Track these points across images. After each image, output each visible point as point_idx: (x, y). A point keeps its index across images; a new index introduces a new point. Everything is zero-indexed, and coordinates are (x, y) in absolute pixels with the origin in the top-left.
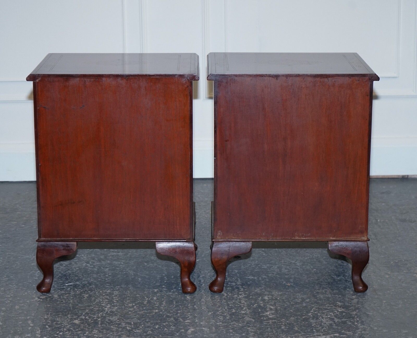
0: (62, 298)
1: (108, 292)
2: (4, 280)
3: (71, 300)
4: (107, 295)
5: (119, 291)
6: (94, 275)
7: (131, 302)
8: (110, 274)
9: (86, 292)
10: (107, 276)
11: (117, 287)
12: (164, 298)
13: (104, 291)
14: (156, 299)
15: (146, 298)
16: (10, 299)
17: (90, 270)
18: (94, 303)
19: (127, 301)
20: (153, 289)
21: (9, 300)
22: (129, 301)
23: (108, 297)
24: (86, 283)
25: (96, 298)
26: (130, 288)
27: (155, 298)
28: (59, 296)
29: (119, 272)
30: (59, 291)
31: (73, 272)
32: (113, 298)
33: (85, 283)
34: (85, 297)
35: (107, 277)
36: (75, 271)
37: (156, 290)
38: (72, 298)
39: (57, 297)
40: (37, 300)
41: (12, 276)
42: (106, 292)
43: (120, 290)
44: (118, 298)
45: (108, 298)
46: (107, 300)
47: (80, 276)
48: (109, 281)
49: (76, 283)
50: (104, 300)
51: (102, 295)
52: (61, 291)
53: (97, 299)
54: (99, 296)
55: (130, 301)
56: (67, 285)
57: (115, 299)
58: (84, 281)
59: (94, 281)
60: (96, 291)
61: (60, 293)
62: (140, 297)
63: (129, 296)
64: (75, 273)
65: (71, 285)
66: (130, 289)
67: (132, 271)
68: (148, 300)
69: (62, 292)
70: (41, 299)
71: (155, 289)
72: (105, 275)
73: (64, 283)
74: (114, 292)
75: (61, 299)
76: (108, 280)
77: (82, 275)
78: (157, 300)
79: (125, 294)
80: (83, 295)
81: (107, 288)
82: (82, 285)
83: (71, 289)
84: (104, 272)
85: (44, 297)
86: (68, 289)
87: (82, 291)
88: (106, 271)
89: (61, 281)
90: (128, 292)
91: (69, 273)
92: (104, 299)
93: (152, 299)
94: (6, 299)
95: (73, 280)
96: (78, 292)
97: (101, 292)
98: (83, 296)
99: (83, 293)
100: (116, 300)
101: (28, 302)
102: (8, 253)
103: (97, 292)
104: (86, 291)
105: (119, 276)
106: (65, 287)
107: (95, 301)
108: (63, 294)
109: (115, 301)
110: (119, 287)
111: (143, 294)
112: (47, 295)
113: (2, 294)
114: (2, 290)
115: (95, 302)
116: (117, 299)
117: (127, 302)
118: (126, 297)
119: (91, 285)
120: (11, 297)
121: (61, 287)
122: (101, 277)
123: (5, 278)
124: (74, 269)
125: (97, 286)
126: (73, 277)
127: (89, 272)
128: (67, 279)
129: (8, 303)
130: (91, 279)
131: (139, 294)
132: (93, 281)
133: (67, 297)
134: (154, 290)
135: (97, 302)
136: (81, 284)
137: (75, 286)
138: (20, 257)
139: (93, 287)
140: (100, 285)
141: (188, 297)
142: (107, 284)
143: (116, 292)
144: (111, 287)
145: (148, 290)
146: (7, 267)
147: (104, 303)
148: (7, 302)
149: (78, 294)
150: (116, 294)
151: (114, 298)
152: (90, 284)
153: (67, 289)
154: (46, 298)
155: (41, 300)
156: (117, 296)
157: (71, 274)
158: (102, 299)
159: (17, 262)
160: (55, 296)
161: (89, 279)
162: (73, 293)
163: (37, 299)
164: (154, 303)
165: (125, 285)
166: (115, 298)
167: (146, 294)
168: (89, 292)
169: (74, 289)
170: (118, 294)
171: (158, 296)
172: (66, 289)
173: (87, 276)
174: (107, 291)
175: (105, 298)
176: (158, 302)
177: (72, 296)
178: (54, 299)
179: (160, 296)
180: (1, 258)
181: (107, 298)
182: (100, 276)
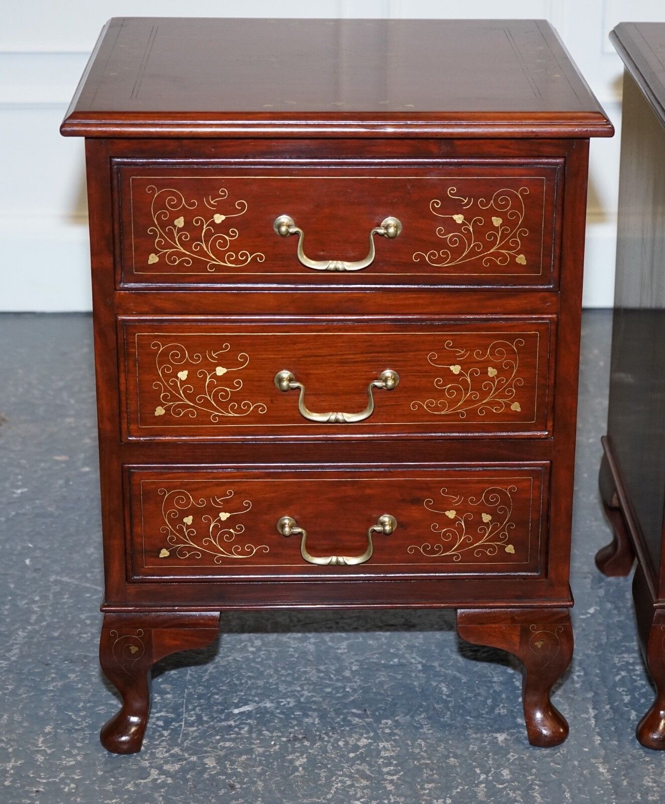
0: (229, 771)
1: (360, 744)
2: (52, 691)
3: (259, 783)
4: (362, 758)
5: (395, 741)
6: (308, 669)
7: (436, 788)
8: (354, 668)
9: (298, 745)
10: (347, 673)
11: (384, 721)
12: (532, 775)
13: (352, 741)
14: (509, 777)
15: (478, 771)
16: (74, 776)
17: (296, 650)
18: (329, 796)
19: (426, 786)
20: (491, 731)
21: (73, 781)
22: (430, 785)
23: (365, 768)
24: (291, 705)
25: (331, 773)
26: (425, 730)
27: (506, 774)
28: (220, 760)
29: (377, 658)
30: (218, 742)
31: (247, 659)
32: (380, 772)
33: (289, 703)
34: (296, 769)
35: (349, 680)
36: (253, 652)
37: (501, 737)
38: (259, 770)
39: (214, 767)
40: (157, 780)
41: (73, 671)
42: (356, 748)
43: (397, 737)
44: (396, 772)
45: (368, 773)
46: (365, 783)
47: (271, 676)
48: (356, 696)
49: (262, 705)
50: (357, 780)
51: (348, 760)
52: (223, 739)
53: (334, 778)
54: (340, 761)
55: (433, 785)
56: (236, 711)
57: (389, 778)
58: (285, 696)
59: (313, 696)
60: (328, 742)
61: (223, 748)
62: (460, 765)
63: (426, 764)
64: (254, 660)
65: (249, 715)
66: (424, 733)
67: (414, 655)
68: (486, 781)
69: (228, 744)
70: (167, 774)
71: (498, 731)
72: (339, 671)
73: (226, 705)
74: (381, 745)
75: (229, 776)
76: (355, 690)
77: (276, 671)
78: (512, 780)
79: (414, 756)
80: (290, 757)
81: (356, 726)
82: (282, 713)
83: (250, 731)
84: (338, 658)
85: (177, 767)
86: (242, 732)
87: (284, 739)
88: (342, 654)
89: (217, 697)
90: (420, 745)
91: (235, 660)
92: (357, 776)
93: (498, 778)
94: (62, 775)
95: (253, 692)
96: (275, 745)
97: (341, 743)
98: (291, 762)
99: (290, 750)
100: (391, 781)
101: (130, 787)
102: (53, 578)
103: (330, 747)
104: (296, 739)
105: (382, 677)
106: (232, 723)
107: (329, 785)
108: (231, 751)
109: (390, 787)
110: (390, 722)
111: (466, 754)
112: (186, 759)
113: (49, 751)
114: (49, 733)
115: (332, 792)
116: (395, 777)
117: (425, 789)
118: (419, 769)
119: (307, 716)
120: (79, 763)
121: (221, 721)
122: (331, 679)
123: (53, 680)
124: (249, 644)
125: (323, 716)
126: (250, 678)
127: (292, 656)
128: (233, 688)
129: (70, 793)
130: (303, 690)
131: (456, 756)
132: (310, 694)
133: (245, 766)
134: (495, 735)
135: (336, 788)
136: (277, 708)
137: (262, 717)
138: (88, 595)
139: (313, 723)
140: (333, 714)
141: (601, 770)
142: (354, 711)
143: (385, 744)
144: (368, 723)
145: (479, 735)
146: (56, 634)
147: (358, 795)
148: (66, 790)
149: (275, 752)
150: (387, 754)
151: (385, 770)
152: (304, 709)
153: (240, 729)
154: (184, 770)
155: (170, 781)
156: (390, 764)
157: (242, 668)
158: (350, 777)
159: (83, 617)
160: (206, 761)
161: (299, 689)
162: (261, 750)
163: (154, 773)
164: (508, 794)
165: (406, 715)
166: (388, 773)
167: (474, 753)
168: (307, 743)
169: (260, 733)
170: (392, 754)
171: (513, 763)
172: (237, 729)
173: (289, 674)
174: (359, 740)
175: (358, 771)
176: (519, 789)
177: (260, 764)
178: (206, 776)
179: (517, 762)
180: (37, 598)
181: (363, 771)
182: (327, 672)
